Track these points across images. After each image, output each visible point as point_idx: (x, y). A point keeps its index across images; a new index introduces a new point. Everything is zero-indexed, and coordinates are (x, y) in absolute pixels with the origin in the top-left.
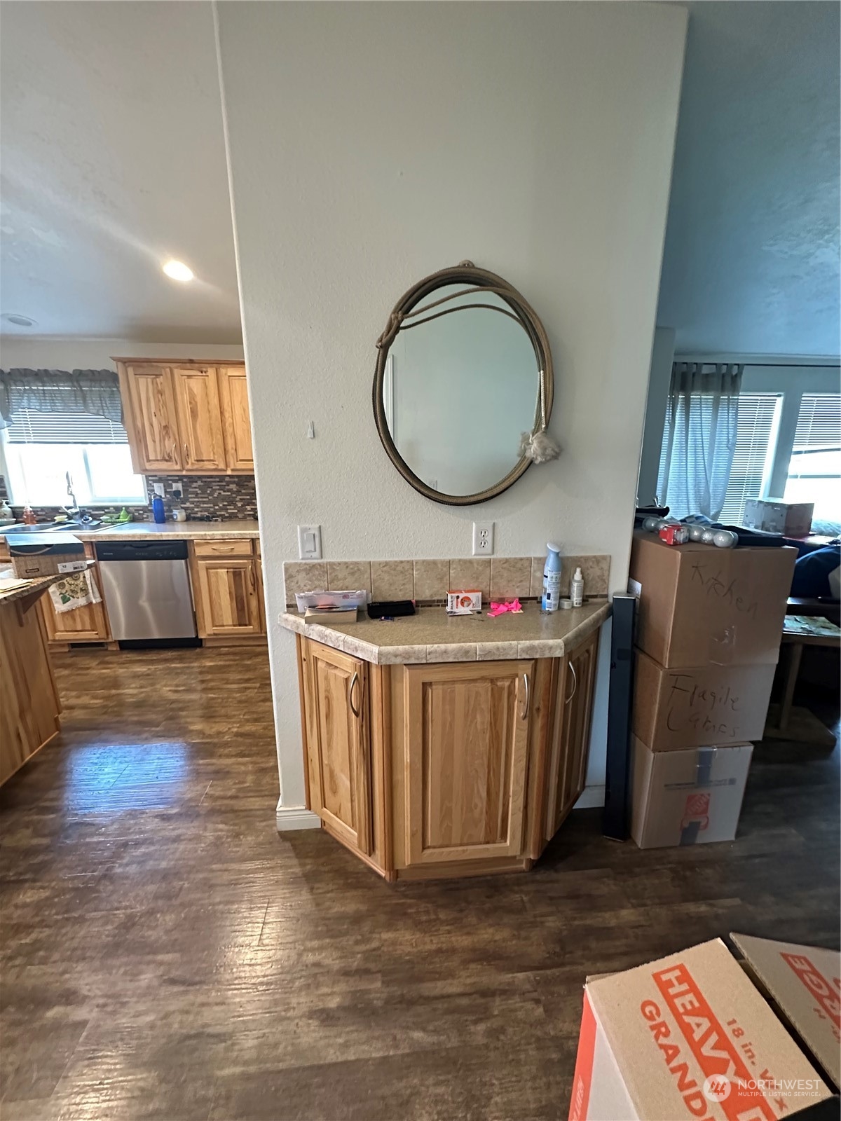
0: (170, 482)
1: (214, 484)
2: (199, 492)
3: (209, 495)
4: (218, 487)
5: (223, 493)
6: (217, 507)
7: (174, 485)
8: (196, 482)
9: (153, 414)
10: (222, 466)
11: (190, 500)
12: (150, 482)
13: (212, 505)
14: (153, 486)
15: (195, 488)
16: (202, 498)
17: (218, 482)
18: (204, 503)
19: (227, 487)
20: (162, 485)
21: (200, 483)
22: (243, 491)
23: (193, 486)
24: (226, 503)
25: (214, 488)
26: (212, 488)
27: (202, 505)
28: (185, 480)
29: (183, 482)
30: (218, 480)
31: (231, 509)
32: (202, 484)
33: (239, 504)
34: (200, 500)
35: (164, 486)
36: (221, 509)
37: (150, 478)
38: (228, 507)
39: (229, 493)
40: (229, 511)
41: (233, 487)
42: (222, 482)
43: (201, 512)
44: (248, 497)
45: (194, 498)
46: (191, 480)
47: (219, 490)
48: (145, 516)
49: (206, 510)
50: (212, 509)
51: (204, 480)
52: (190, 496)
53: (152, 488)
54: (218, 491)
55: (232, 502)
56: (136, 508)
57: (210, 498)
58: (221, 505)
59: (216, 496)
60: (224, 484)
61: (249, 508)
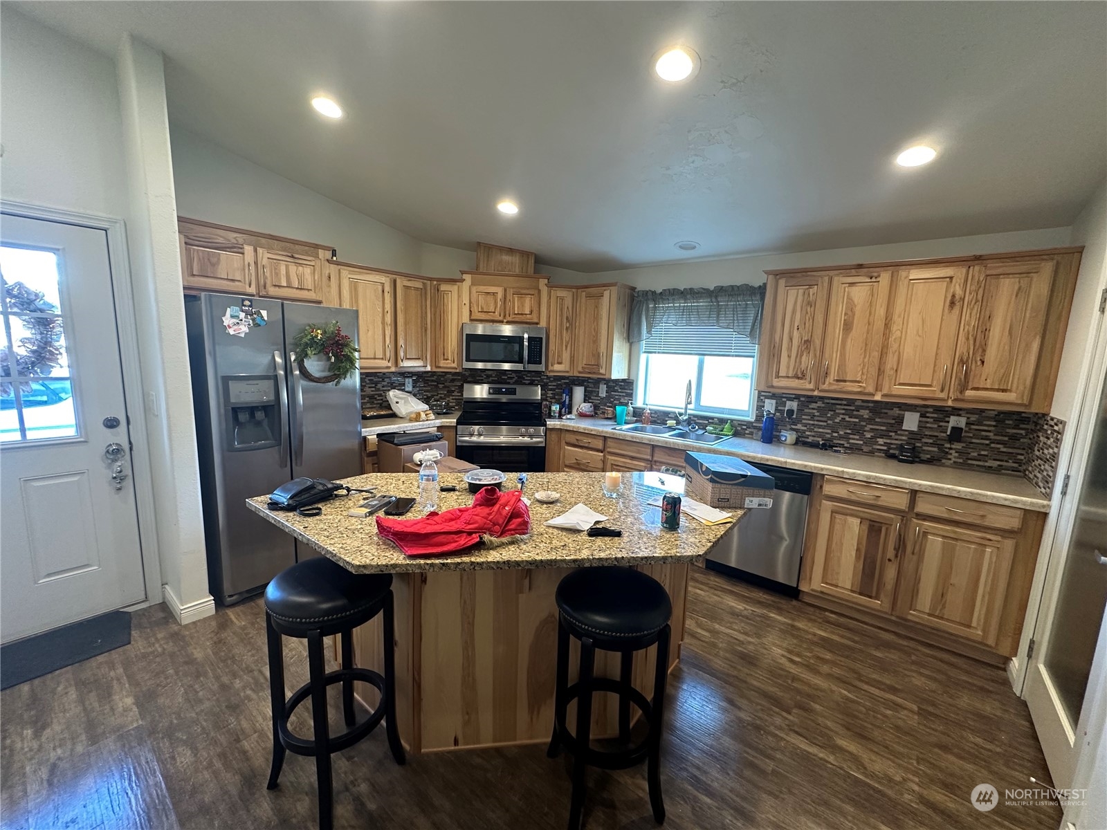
0: (784, 399)
1: (838, 406)
2: (817, 414)
3: (829, 419)
4: (843, 411)
5: (847, 419)
6: (835, 435)
7: (788, 403)
8: (816, 403)
9: (796, 328)
10: (871, 389)
11: (804, 421)
12: (762, 398)
13: (829, 431)
14: (764, 402)
15: (813, 409)
16: (817, 421)
17: (845, 405)
18: (820, 427)
19: (855, 413)
20: (774, 402)
21: (820, 404)
22: (877, 420)
23: (810, 407)
24: (849, 431)
25: (837, 411)
26: (835, 411)
27: (815, 430)
28: (802, 399)
29: (800, 401)
30: (845, 403)
31: (854, 439)
32: (823, 405)
33: (868, 435)
34: (816, 423)
35: (776, 403)
36: (841, 437)
37: (763, 394)
38: (851, 436)
39: (857, 420)
40: (851, 441)
41: (865, 413)
42: (850, 406)
43: (813, 436)
44: (884, 428)
45: (809, 420)
46: (810, 399)
47: (843, 414)
48: (747, 432)
49: (821, 435)
50: (829, 436)
51: (826, 401)
52: (804, 417)
53: (762, 404)
54: (841, 416)
55: (857, 429)
56: (739, 423)
57: (829, 422)
58: (841, 433)
59: (836, 421)
60: (853, 408)
61: (881, 441)
